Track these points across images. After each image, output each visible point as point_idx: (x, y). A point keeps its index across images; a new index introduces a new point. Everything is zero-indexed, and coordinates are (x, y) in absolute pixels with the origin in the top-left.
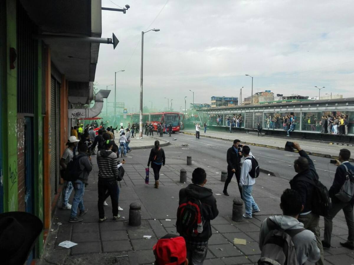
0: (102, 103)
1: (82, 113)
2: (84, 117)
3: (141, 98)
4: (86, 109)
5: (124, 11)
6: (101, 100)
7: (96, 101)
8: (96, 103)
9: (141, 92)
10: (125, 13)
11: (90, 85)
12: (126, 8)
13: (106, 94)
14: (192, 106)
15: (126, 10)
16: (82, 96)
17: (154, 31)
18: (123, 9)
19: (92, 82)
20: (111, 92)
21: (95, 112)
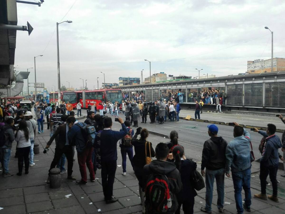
0: (22, 83)
1: (4, 93)
2: (6, 96)
3: (59, 78)
4: (7, 89)
5: (39, 4)
6: (22, 80)
7: (16, 82)
8: (17, 83)
9: (59, 73)
10: (40, 6)
11: (10, 68)
12: (41, 2)
13: (26, 75)
14: (104, 85)
15: (41, 4)
16: (3, 77)
17: (68, 23)
18: (38, 3)
19: (12, 65)
20: (30, 73)
21: (16, 91)
